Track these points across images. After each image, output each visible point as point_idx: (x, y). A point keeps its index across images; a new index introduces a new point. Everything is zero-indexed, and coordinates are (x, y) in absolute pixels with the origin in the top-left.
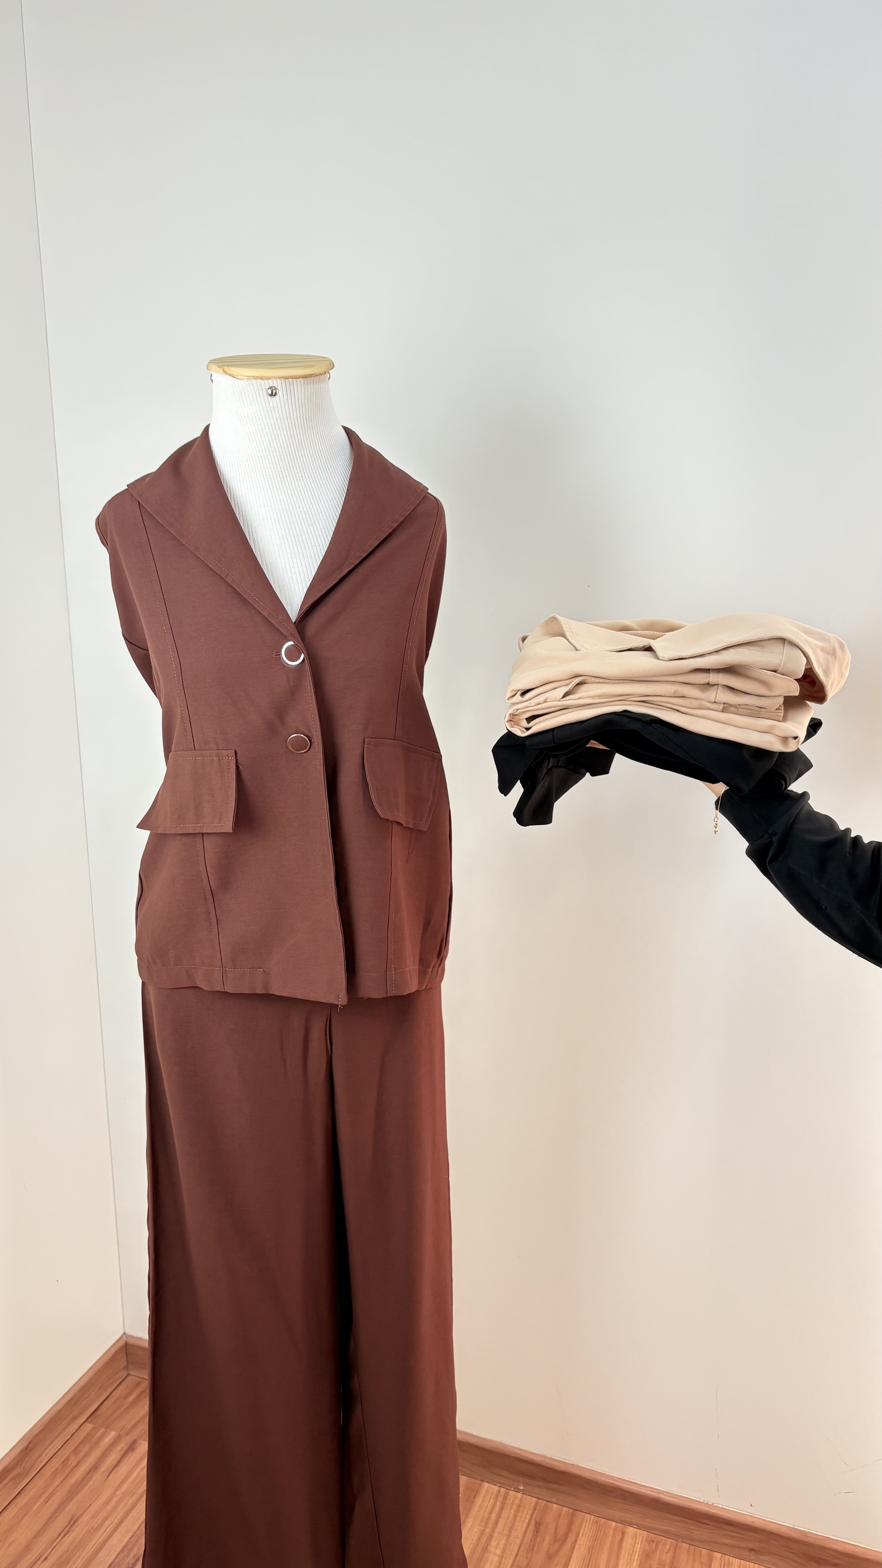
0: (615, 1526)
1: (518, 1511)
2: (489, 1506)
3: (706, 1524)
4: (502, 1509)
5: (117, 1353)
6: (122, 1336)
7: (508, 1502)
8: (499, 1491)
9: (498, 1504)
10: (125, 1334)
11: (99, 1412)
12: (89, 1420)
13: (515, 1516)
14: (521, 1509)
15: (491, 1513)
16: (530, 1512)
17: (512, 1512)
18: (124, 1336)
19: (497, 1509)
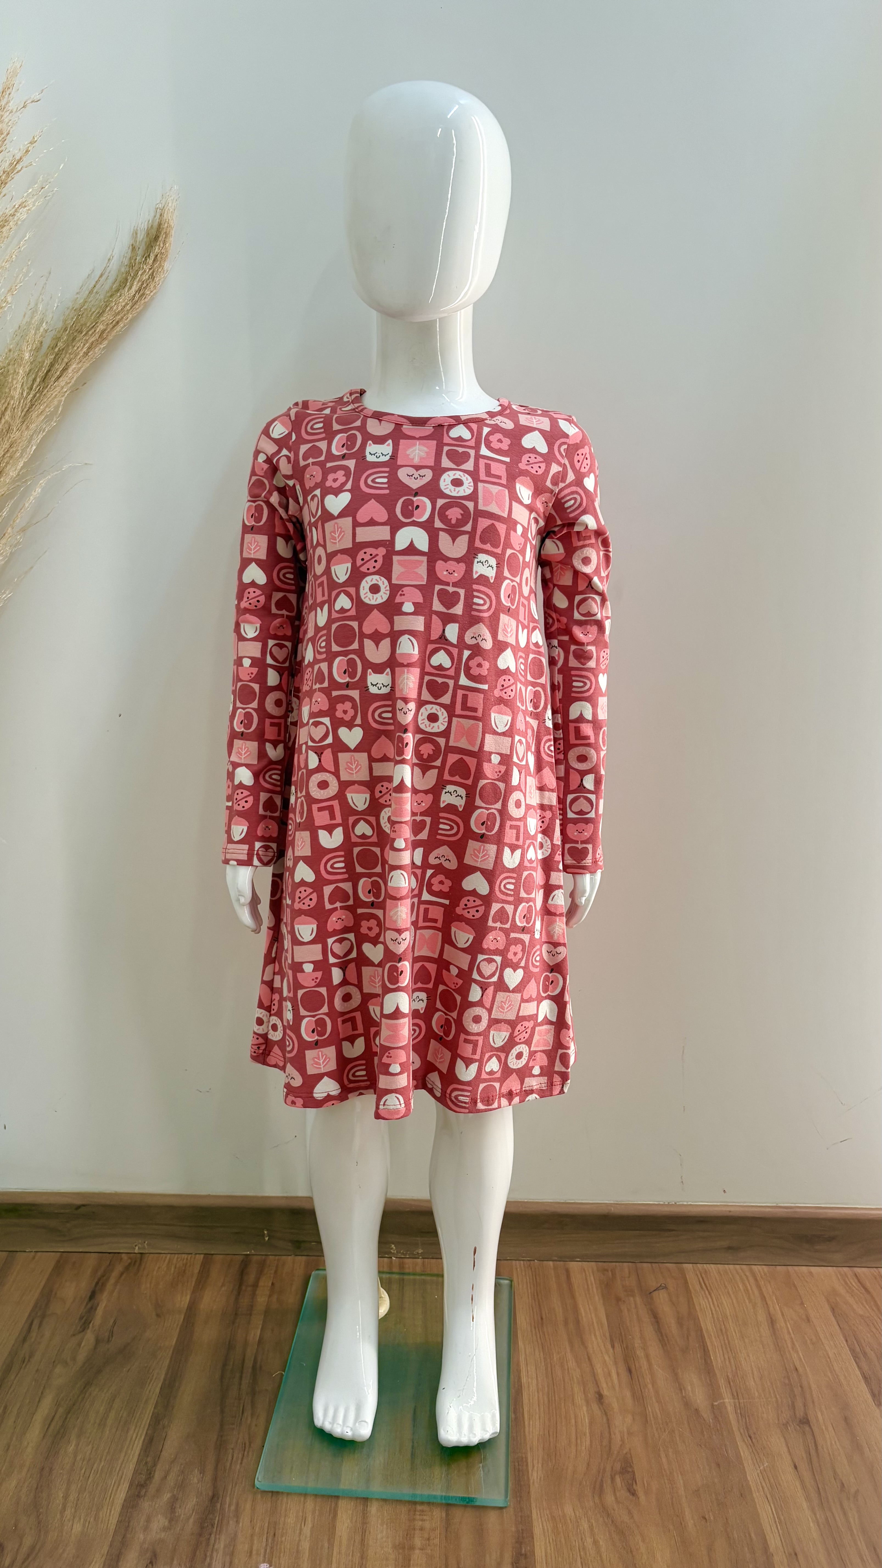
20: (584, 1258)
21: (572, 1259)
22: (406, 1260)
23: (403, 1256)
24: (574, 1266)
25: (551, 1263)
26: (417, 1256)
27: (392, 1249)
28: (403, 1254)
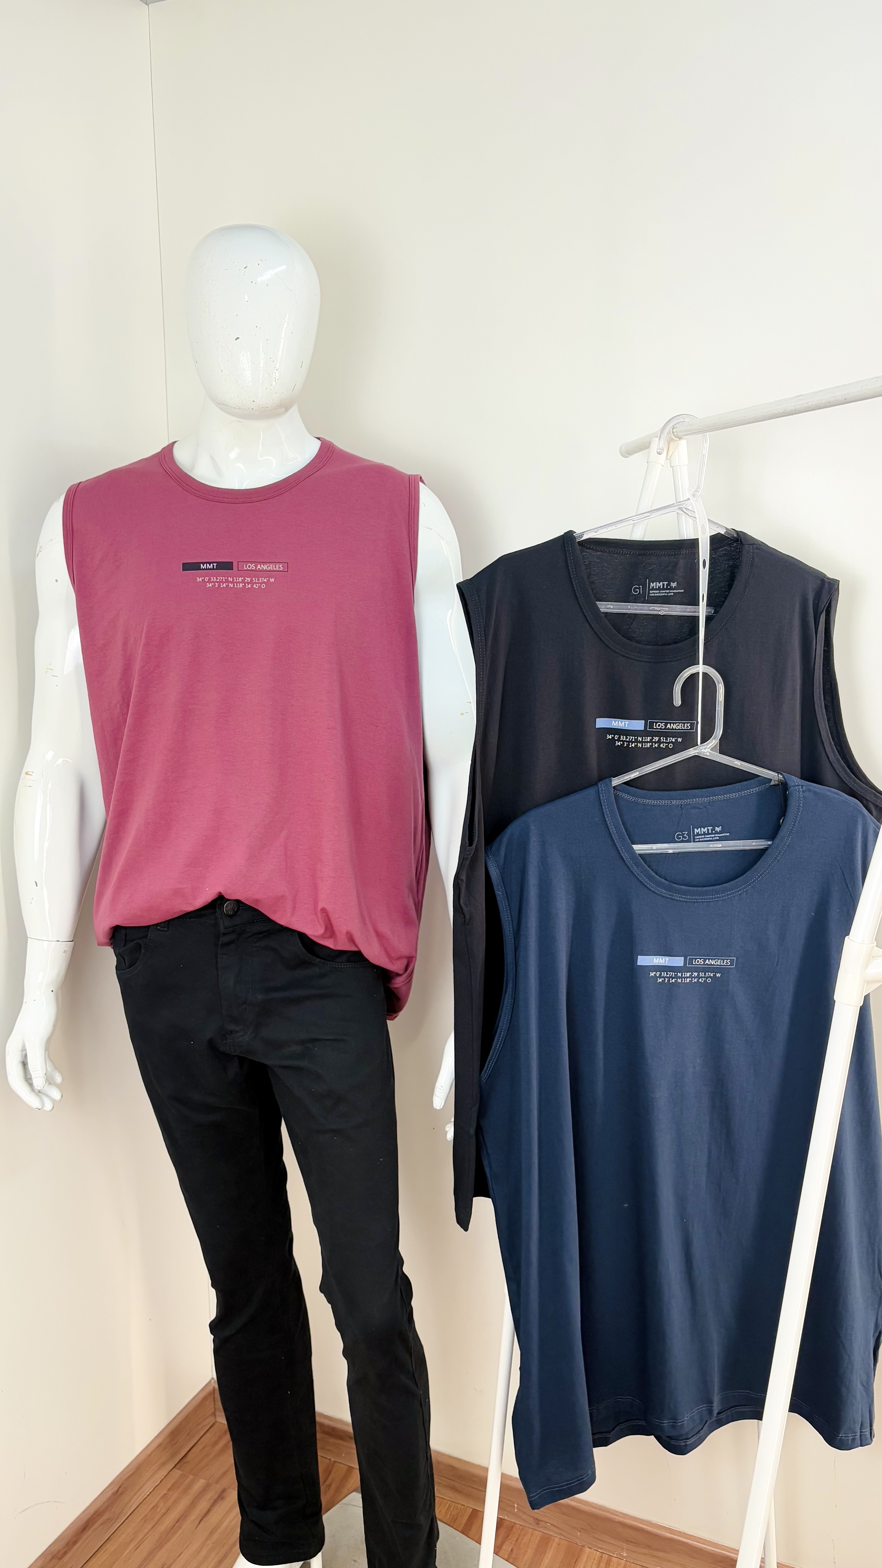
5: (205, 1399)
11: (187, 1459)
12: (178, 1466)
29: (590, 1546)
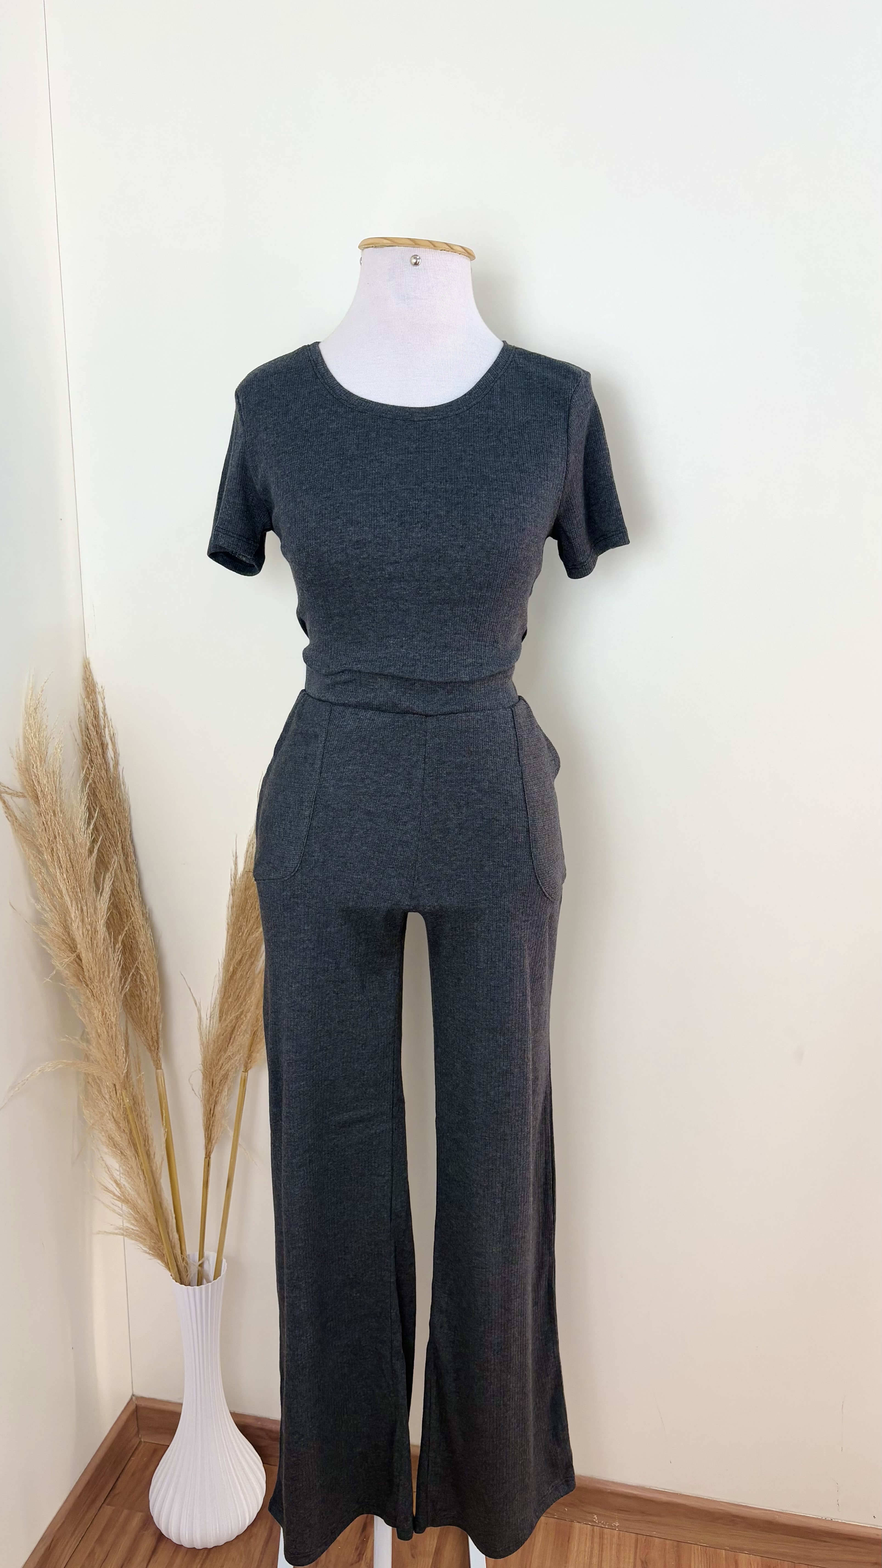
0: (725, 1555)
1: (618, 1551)
2: (587, 1549)
3: (825, 1542)
4: (601, 1550)
5: (128, 1420)
6: (131, 1399)
7: (605, 1542)
8: (593, 1530)
9: (596, 1546)
10: (133, 1395)
11: (116, 1491)
12: (107, 1501)
13: (618, 1558)
14: (622, 1548)
15: (591, 1557)
16: (633, 1551)
17: (614, 1552)
18: (134, 1398)
19: (596, 1551)
20: (751, 1552)
21: (741, 1550)
22: (605, 1530)
23: (603, 1526)
24: (743, 1558)
25: (724, 1551)
26: (614, 1528)
27: (595, 1518)
28: (603, 1523)
29: (579, 1521)
